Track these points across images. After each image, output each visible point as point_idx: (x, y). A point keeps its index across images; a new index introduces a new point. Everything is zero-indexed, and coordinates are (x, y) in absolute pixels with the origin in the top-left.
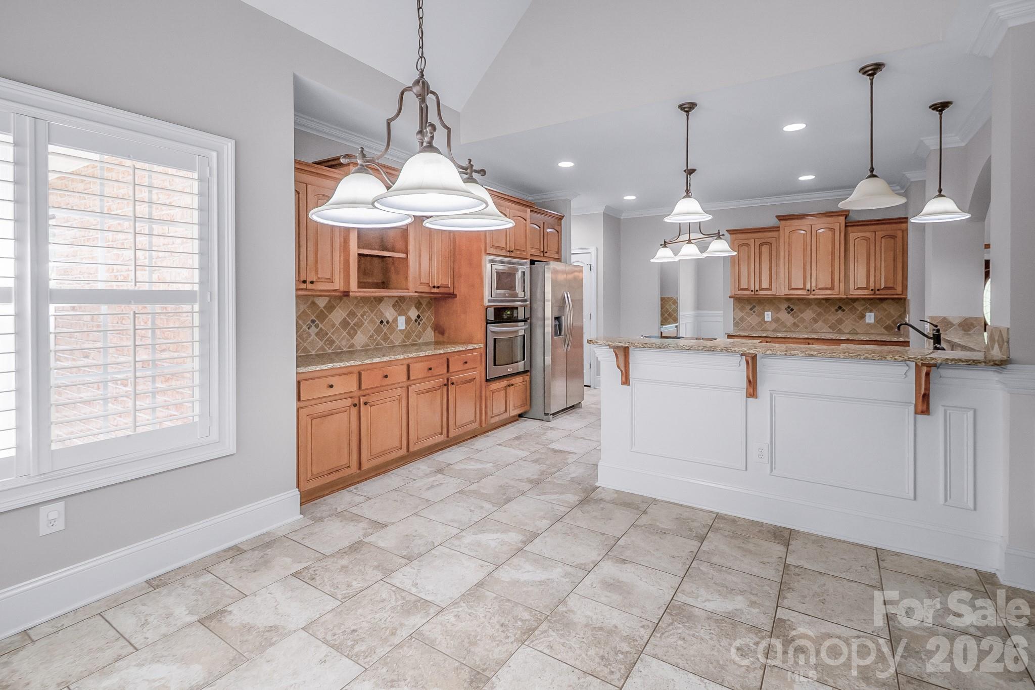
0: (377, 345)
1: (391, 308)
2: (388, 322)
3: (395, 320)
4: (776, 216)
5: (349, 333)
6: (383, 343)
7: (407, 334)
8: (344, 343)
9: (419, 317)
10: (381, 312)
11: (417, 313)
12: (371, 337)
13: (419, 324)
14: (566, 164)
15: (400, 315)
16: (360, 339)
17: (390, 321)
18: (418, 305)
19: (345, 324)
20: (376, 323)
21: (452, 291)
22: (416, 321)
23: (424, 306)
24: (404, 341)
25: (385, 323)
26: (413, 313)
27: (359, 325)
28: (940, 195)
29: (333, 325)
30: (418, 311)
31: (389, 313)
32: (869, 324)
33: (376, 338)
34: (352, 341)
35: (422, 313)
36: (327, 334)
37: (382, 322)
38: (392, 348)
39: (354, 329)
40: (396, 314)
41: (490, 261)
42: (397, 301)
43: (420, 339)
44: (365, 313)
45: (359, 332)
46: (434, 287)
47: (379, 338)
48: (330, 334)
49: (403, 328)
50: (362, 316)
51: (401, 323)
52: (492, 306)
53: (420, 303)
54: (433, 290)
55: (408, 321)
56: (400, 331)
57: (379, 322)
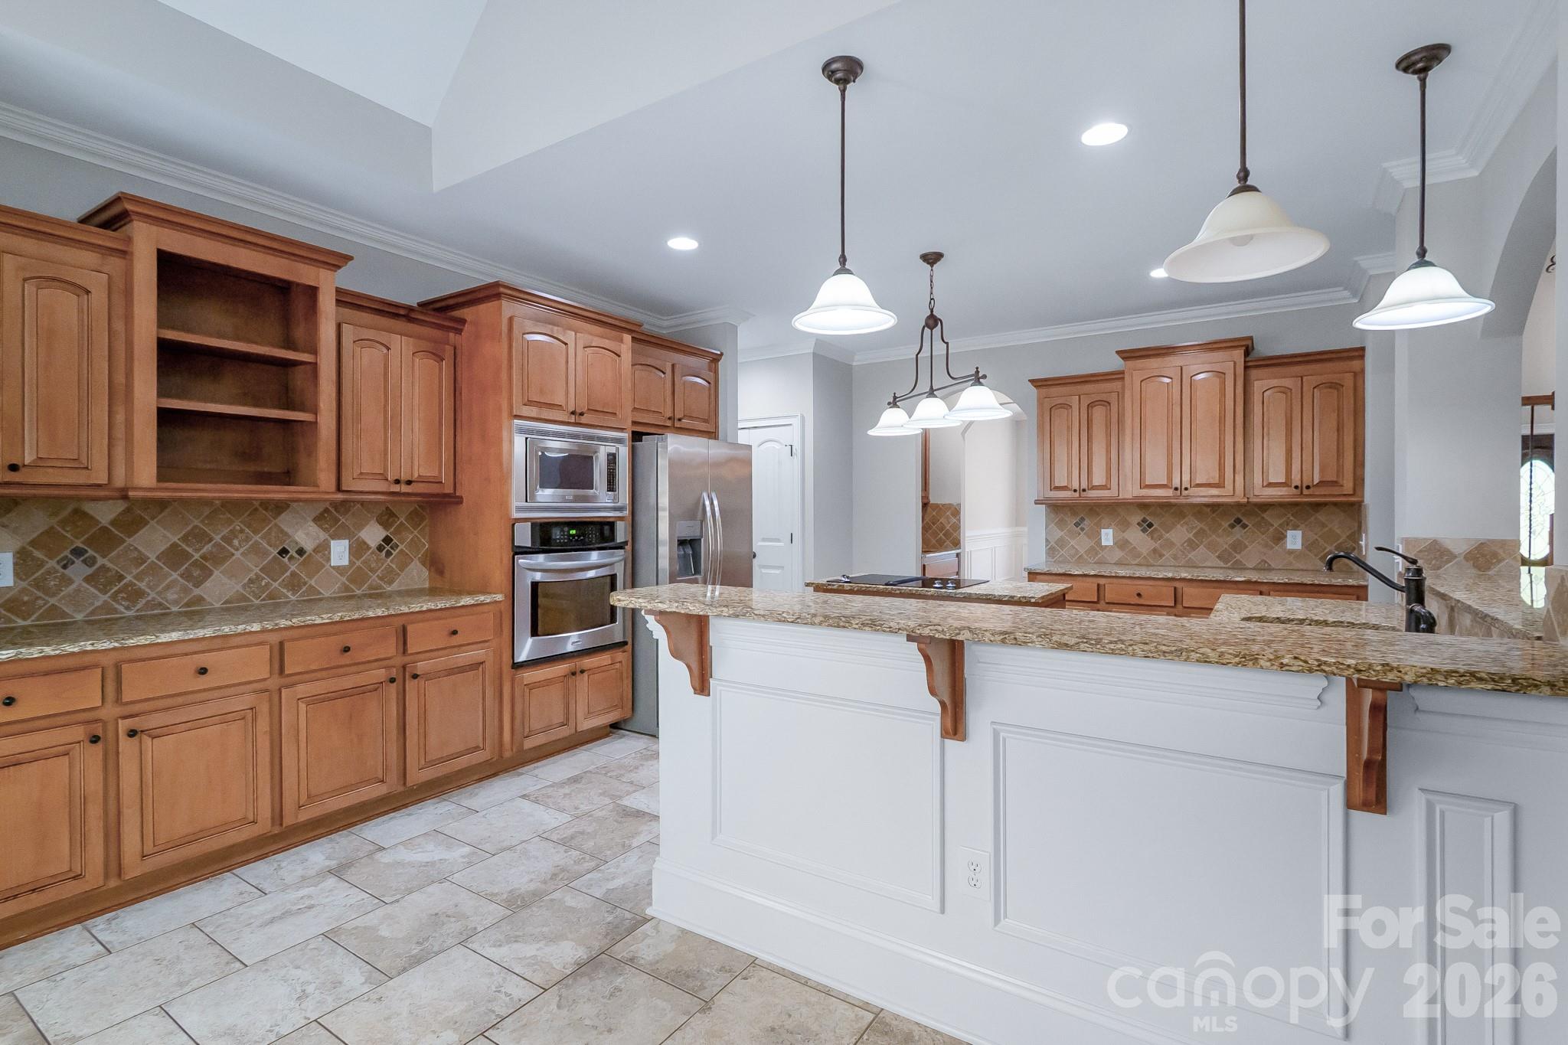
0: (271, 597)
1: (312, 524)
2: (301, 552)
3: (323, 549)
4: (1118, 352)
5: (186, 575)
6: (289, 594)
7: (355, 574)
8: (171, 596)
9: (387, 540)
10: (282, 531)
11: (384, 534)
12: (251, 581)
13: (388, 554)
14: (683, 244)
15: (336, 536)
16: (219, 586)
17: (309, 546)
18: (386, 517)
19: (174, 556)
20: (266, 553)
21: (449, 490)
22: (380, 548)
23: (402, 519)
24: (347, 589)
25: (292, 552)
26: (373, 534)
27: (218, 558)
29: (141, 559)
30: (386, 526)
31: (305, 534)
32: (1291, 552)
33: (267, 584)
34: (197, 592)
35: (397, 532)
36: (121, 578)
37: (284, 552)
38: (313, 601)
39: (203, 568)
40: (323, 536)
41: (521, 431)
42: (326, 510)
43: (390, 583)
44: (233, 534)
45: (216, 573)
46: (397, 482)
47: (276, 584)
48: (129, 578)
49: (345, 562)
50: (228, 540)
51: (340, 552)
52: (525, 520)
53: (392, 515)
54: (396, 488)
55: (358, 549)
56: (337, 568)
57: (275, 552)
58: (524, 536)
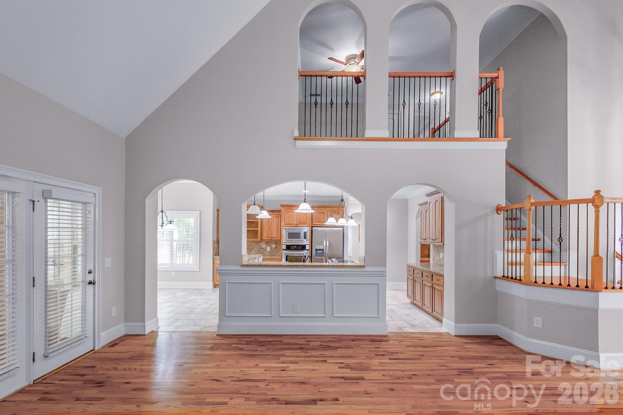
1: (264, 244)
2: (263, 248)
3: (266, 248)
5: (249, 251)
7: (271, 253)
9: (276, 247)
10: (261, 245)
11: (275, 246)
12: (256, 252)
13: (276, 249)
15: (268, 246)
17: (264, 248)
20: (258, 248)
21: (279, 239)
22: (275, 248)
24: (269, 254)
25: (262, 248)
26: (274, 246)
27: (253, 248)
28: (305, 202)
30: (276, 245)
31: (264, 246)
34: (250, 253)
37: (261, 248)
40: (266, 246)
41: (285, 229)
43: (277, 254)
44: (254, 245)
47: (260, 253)
51: (268, 249)
52: (285, 244)
53: (277, 243)
54: (271, 239)
55: (271, 248)
56: (268, 251)
57: (260, 248)
58: (284, 247)
